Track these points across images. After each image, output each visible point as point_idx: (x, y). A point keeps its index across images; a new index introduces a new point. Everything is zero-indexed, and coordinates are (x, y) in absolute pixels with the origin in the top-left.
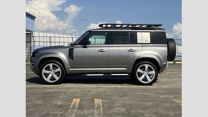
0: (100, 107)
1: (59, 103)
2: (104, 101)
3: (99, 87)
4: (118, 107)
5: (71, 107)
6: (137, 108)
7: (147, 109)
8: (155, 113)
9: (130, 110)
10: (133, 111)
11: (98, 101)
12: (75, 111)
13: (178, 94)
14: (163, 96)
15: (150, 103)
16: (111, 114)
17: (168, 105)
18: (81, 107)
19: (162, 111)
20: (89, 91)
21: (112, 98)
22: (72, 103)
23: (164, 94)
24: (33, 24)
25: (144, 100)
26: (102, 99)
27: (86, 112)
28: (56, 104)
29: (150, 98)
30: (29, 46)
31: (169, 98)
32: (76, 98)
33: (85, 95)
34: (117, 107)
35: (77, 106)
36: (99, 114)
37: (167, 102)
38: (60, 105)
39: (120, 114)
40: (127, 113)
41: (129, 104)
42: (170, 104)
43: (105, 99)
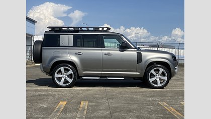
0: (84, 110)
1: (45, 106)
2: (90, 104)
3: (89, 90)
4: (103, 110)
5: (55, 110)
6: (120, 111)
7: (131, 112)
8: (137, 117)
9: (113, 113)
10: (117, 114)
11: (84, 104)
12: (58, 114)
13: (165, 96)
14: (150, 99)
15: (135, 106)
16: (93, 117)
17: (152, 108)
18: (65, 110)
19: (145, 114)
20: (78, 94)
21: (100, 101)
22: (58, 106)
23: (152, 96)
24: (34, 29)
25: (131, 102)
26: (89, 101)
27: (69, 115)
28: (41, 107)
29: (137, 101)
30: (29, 49)
31: (156, 101)
32: (63, 101)
33: (72, 98)
34: (101, 110)
35: (62, 109)
36: (81, 117)
37: (153, 105)
38: (45, 108)
39: (102, 117)
40: (109, 116)
41: (114, 107)
42: (155, 107)
43: (92, 102)
